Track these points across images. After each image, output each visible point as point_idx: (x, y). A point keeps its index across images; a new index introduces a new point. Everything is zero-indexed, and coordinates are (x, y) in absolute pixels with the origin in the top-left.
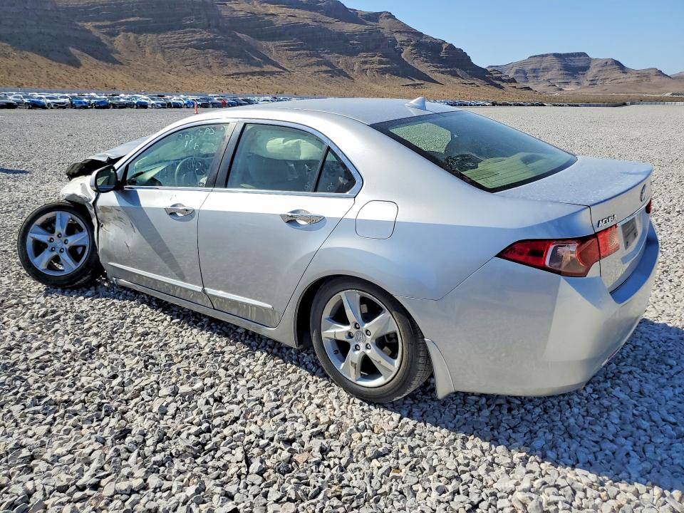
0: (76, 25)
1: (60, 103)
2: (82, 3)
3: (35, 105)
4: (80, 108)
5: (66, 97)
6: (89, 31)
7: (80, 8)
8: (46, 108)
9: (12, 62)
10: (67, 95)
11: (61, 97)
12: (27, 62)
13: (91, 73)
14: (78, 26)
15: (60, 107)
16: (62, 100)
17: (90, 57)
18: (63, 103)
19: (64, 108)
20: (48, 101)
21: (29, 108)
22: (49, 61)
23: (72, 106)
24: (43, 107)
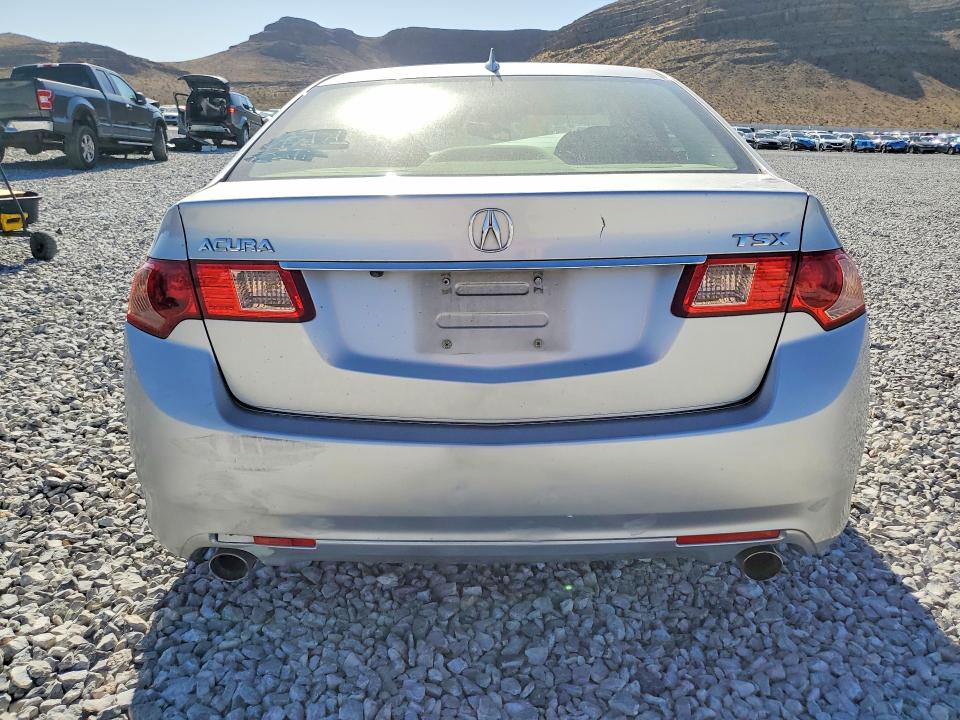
0: (929, 36)
1: (835, 144)
2: (949, 4)
3: (803, 146)
4: (865, 150)
5: (848, 137)
6: (946, 44)
7: (944, 11)
8: (816, 150)
9: (823, 93)
10: (851, 134)
11: (841, 137)
12: (844, 92)
13: (929, 104)
14: (932, 36)
15: (835, 149)
16: (840, 140)
17: (935, 81)
18: (840, 144)
19: (840, 150)
20: (823, 141)
21: (795, 150)
22: (873, 90)
23: (853, 148)
24: (812, 148)
